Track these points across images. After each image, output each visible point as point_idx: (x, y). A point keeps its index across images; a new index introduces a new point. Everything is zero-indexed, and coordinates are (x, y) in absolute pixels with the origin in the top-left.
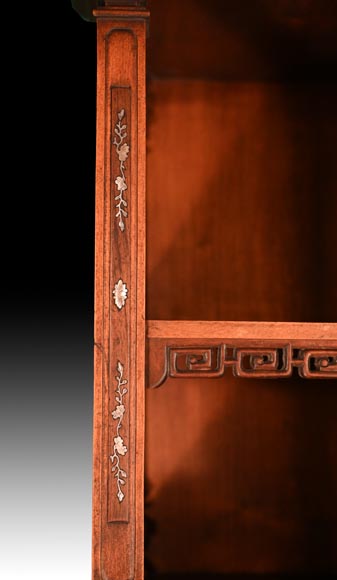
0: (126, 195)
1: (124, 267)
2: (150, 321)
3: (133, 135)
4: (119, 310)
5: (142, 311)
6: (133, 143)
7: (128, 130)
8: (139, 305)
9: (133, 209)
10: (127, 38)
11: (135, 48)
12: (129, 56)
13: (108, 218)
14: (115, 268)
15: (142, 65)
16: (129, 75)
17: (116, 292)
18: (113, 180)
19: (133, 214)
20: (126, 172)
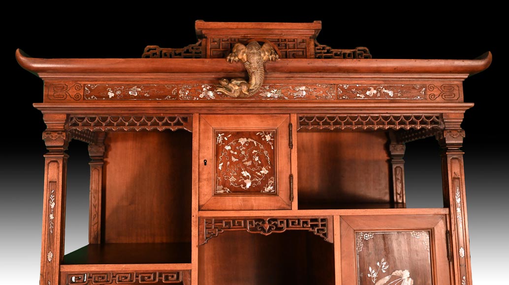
0: (53, 221)
1: (52, 247)
2: (61, 266)
3: (57, 199)
4: (50, 262)
5: (58, 262)
6: (57, 202)
7: (55, 198)
8: (57, 260)
9: (56, 225)
10: (56, 164)
11: (58, 167)
12: (56, 170)
13: (47, 229)
14: (49, 247)
15: (61, 173)
16: (56, 177)
17: (49, 256)
18: (49, 216)
19: (56, 227)
20: (54, 213)
